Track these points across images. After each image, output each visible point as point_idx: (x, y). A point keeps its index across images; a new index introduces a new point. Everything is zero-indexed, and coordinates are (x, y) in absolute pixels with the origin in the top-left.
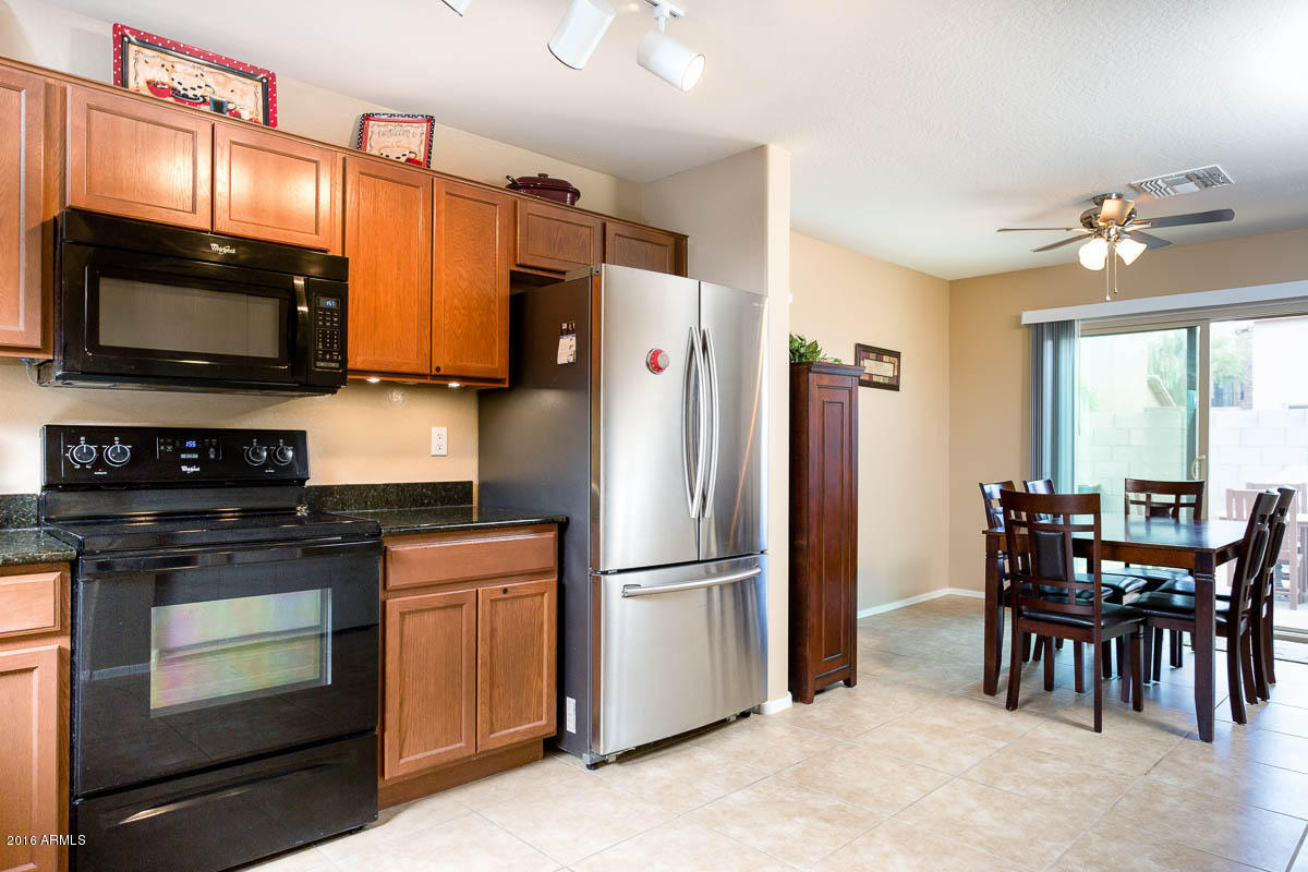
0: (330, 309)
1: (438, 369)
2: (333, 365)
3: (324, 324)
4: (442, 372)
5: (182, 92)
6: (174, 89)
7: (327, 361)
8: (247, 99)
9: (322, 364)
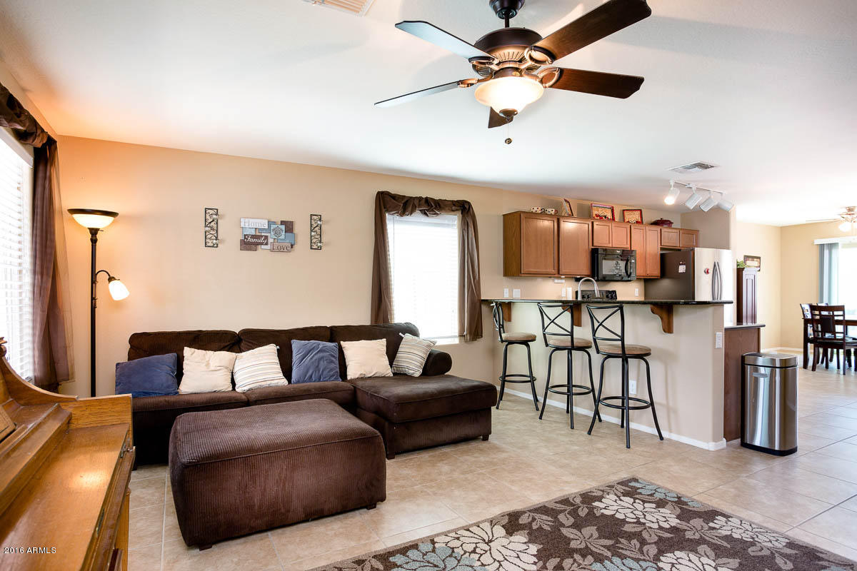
1: (648, 274)
5: (600, 215)
8: (609, 214)
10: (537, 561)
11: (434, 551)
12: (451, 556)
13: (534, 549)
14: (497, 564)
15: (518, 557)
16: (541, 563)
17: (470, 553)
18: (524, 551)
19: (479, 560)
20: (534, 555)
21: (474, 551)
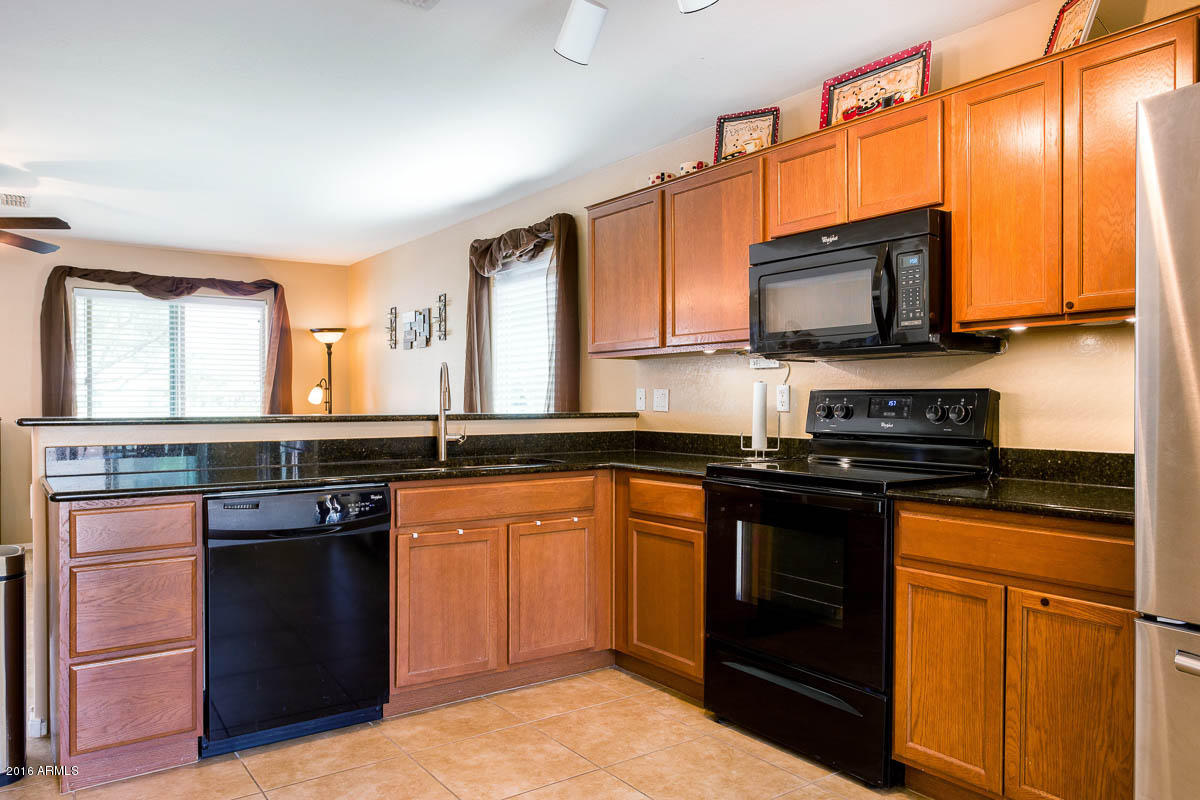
0: (912, 267)
1: (1070, 305)
2: (916, 323)
3: (907, 282)
4: (1076, 308)
5: (864, 106)
6: (860, 108)
7: (912, 319)
8: (906, 82)
9: (906, 323)
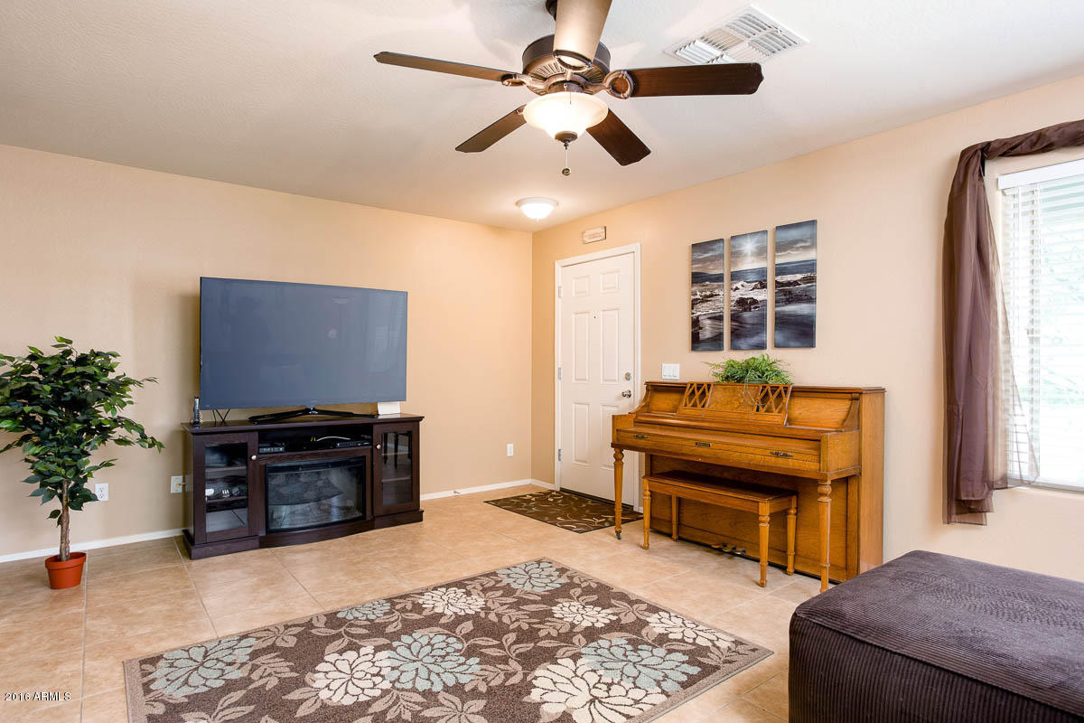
10: (534, 681)
11: (658, 684)
12: (635, 678)
13: (535, 696)
14: (579, 673)
15: (555, 683)
16: (529, 678)
17: (613, 683)
18: (547, 691)
19: (600, 676)
20: (535, 687)
21: (609, 685)
